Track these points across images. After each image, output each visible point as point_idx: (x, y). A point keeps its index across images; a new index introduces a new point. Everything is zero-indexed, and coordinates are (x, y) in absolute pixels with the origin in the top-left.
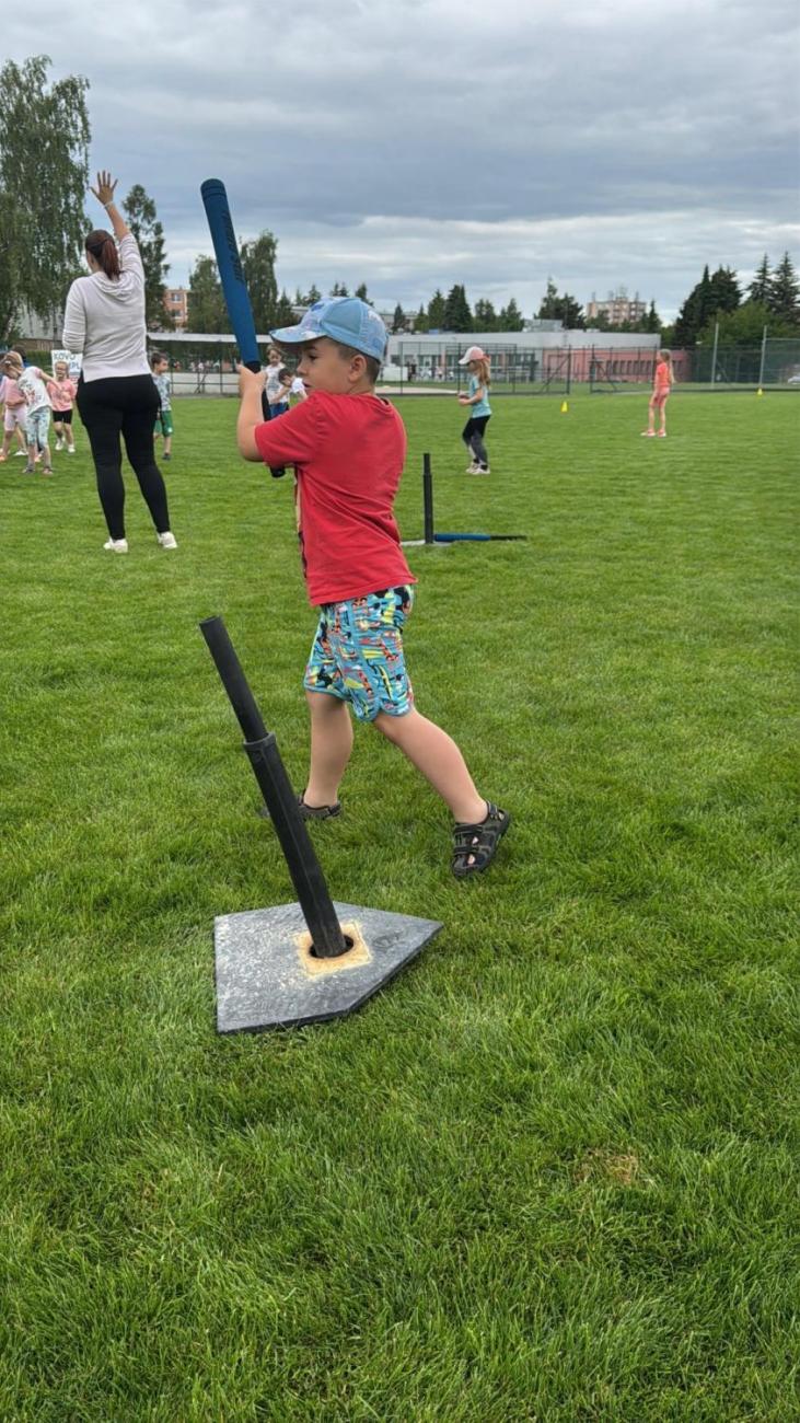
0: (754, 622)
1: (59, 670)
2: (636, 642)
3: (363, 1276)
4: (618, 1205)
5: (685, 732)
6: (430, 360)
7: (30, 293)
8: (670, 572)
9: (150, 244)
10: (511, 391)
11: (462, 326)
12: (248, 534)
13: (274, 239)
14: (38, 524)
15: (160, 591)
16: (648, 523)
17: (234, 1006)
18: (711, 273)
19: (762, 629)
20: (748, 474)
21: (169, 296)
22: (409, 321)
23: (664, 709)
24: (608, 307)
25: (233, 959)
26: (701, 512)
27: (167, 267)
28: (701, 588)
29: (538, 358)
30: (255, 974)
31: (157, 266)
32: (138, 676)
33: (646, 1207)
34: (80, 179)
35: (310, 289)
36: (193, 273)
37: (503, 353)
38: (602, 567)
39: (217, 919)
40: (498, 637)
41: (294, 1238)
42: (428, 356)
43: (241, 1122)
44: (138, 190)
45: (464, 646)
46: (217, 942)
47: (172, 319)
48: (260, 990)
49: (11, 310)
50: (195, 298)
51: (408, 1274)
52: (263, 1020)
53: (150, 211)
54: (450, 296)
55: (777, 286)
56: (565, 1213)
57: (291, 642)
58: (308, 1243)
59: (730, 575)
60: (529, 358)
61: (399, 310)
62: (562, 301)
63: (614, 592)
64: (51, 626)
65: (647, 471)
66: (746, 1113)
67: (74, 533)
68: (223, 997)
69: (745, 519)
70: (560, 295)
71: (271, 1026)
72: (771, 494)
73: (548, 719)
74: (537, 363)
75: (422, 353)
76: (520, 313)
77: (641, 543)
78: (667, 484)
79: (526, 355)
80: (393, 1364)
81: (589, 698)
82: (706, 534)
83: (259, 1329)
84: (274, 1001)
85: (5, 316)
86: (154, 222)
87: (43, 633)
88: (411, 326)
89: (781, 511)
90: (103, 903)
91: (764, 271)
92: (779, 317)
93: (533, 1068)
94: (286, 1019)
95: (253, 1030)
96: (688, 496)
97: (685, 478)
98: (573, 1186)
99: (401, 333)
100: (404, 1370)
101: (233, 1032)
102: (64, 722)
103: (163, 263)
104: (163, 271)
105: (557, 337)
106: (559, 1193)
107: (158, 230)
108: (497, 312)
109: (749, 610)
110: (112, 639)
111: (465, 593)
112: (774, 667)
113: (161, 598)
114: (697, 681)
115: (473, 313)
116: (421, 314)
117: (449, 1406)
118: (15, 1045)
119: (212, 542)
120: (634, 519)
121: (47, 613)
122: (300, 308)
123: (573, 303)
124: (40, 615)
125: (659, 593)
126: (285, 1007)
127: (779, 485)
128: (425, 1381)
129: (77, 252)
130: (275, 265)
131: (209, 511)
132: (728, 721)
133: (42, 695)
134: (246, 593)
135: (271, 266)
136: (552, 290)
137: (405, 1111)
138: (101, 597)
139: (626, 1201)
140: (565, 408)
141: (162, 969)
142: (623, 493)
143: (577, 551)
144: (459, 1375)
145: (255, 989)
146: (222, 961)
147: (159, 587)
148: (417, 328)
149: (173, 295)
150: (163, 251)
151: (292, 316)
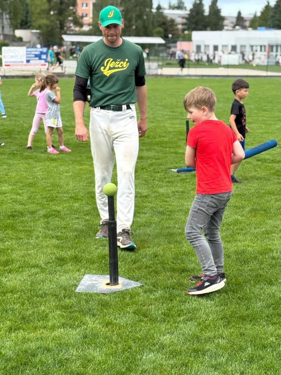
6: (259, 48)
17: (81, 289)
21: (80, 5)
22: (246, 21)
25: (86, 282)
42: (256, 46)
47: (80, 21)
50: (97, 7)
54: (275, 5)
61: (239, 13)
68: (79, 287)
75: (253, 43)
88: (247, 24)
99: (238, 30)
116: (255, 16)
146: (82, 282)
148: (251, 26)
149: (83, 4)
151: (165, 17)
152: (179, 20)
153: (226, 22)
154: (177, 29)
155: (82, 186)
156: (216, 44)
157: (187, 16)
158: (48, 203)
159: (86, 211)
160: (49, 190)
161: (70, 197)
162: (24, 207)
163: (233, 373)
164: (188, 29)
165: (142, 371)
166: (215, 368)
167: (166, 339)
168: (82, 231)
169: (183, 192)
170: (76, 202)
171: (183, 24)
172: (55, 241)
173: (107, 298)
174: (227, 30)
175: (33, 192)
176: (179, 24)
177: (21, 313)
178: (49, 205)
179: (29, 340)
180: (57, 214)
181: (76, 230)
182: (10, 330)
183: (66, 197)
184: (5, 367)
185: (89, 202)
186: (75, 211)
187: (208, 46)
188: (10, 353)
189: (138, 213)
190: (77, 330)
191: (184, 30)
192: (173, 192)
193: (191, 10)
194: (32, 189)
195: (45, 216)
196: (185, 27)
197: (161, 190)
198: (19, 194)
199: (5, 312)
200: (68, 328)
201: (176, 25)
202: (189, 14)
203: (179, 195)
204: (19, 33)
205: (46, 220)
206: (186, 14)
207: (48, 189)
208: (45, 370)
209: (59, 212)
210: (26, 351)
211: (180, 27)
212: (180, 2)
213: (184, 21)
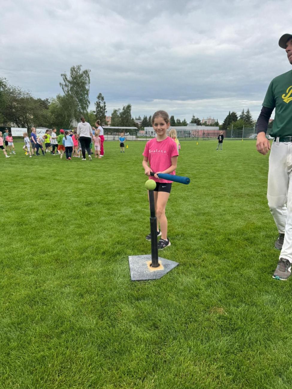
0: (244, 194)
1: (89, 203)
2: (217, 197)
3: (166, 331)
4: (219, 318)
5: (229, 218)
7: (76, 117)
8: (224, 182)
9: (103, 106)
10: (185, 139)
11: (173, 125)
12: (127, 172)
13: (131, 105)
14: (81, 170)
15: (109, 185)
16: (218, 170)
17: (134, 275)
18: (231, 113)
19: (245, 195)
20: (241, 159)
21: (107, 118)
23: (224, 213)
24: (207, 120)
25: (133, 265)
26: (230, 168)
27: (106, 112)
28: (231, 185)
29: (191, 132)
30: (138, 269)
31: (104, 111)
32: (106, 204)
33: (226, 318)
34: (87, 92)
35: (139, 116)
36: (112, 113)
37: (183, 131)
38: (208, 180)
39: (129, 257)
40: (186, 196)
41: (151, 323)
43: (138, 299)
44: (100, 94)
45: (178, 198)
46: (129, 262)
47: (107, 123)
48: (140, 272)
49: (71, 121)
50: (113, 118)
51: (176, 331)
52: (141, 279)
53: (103, 99)
55: (246, 116)
56: (208, 320)
57: (139, 197)
58: (154, 324)
59: (237, 183)
60: (189, 132)
62: (196, 119)
63: (211, 186)
64: (86, 193)
65: (217, 159)
66: (246, 300)
67: (89, 172)
68: (132, 273)
69: (240, 170)
70: (196, 118)
71: (142, 280)
72: (246, 164)
73: (198, 215)
74: (190, 133)
76: (186, 122)
77: (217, 175)
78: (222, 161)
79: (188, 131)
80: (174, 349)
81: (207, 210)
82: (231, 173)
83: (146, 341)
84: (143, 275)
85: (70, 122)
86: (104, 101)
87: (84, 194)
89: (248, 168)
90: (104, 253)
91: (243, 112)
92: (247, 123)
93: (200, 290)
94: (146, 279)
95: (139, 281)
96: (227, 164)
97: (226, 160)
98: (209, 314)
100: (176, 350)
101: (134, 281)
102: (91, 214)
103: (106, 110)
105: (195, 127)
106: (207, 316)
107: (105, 103)
108: (181, 122)
109: (242, 191)
110: (100, 196)
111: (178, 186)
112: (248, 204)
113: (110, 187)
114: (231, 207)
115: (176, 122)
117: (186, 357)
118: (88, 283)
119: (120, 174)
120: (215, 170)
121: (85, 190)
122: (136, 121)
123: (199, 120)
124: (83, 190)
125: (222, 186)
126: (146, 277)
127: (248, 162)
128: (181, 352)
129: (87, 108)
130: (131, 111)
131: (118, 167)
132: (238, 216)
133: (85, 208)
134: (128, 186)
135: (130, 111)
136: (194, 117)
137: (172, 298)
138: (96, 186)
139: (221, 318)
140: (197, 144)
141: (118, 267)
142: (212, 163)
143: (202, 176)
144: (188, 351)
145: (138, 272)
146: (131, 266)
147: (109, 184)
150: (106, 108)
151: (134, 122)
152: (139, 124)
154: (139, 126)
156: (152, 131)
164: (142, 126)
171: (141, 125)
187: (150, 132)
191: (141, 127)
193: (143, 120)
202: (142, 122)
211: (140, 126)
212: (139, 117)
213: (141, 124)
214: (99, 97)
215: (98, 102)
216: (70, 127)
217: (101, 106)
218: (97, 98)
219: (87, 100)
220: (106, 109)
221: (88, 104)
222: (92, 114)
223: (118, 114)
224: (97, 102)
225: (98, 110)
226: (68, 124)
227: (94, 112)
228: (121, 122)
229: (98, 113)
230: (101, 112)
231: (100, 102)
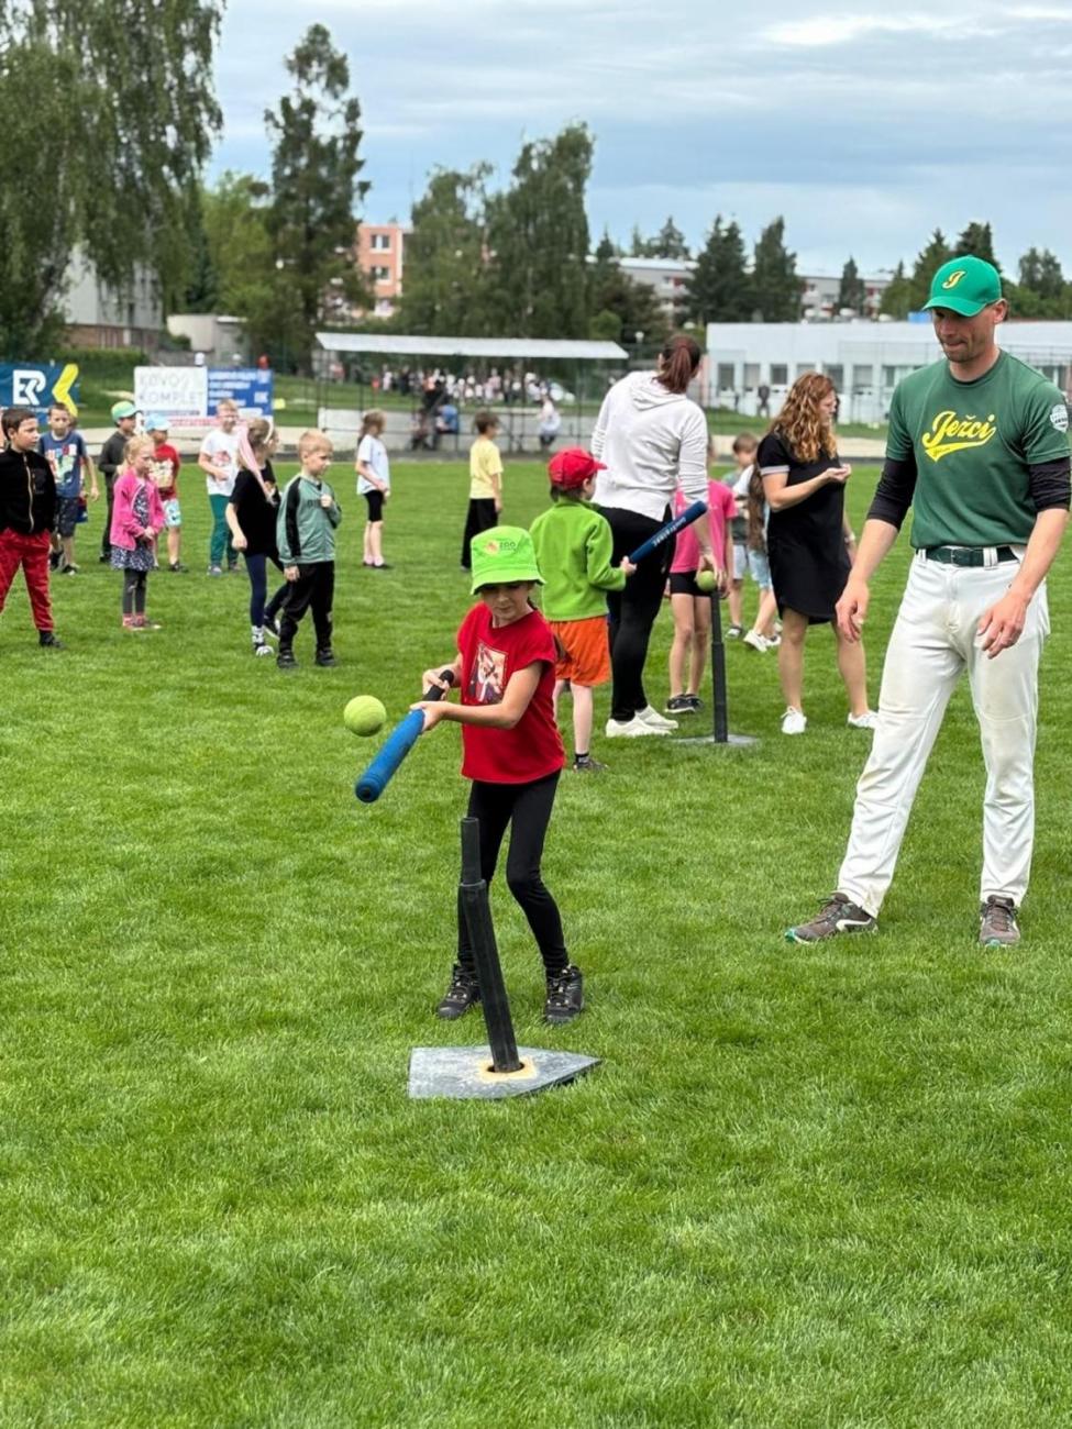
9: (334, 140)
13: (589, 134)
17: (422, 1089)
21: (365, 240)
22: (871, 292)
27: (365, 187)
31: (348, 182)
34: (205, 28)
35: (663, 224)
36: (419, 199)
39: (415, 1049)
44: (319, 34)
46: (413, 1059)
47: (368, 288)
50: (419, 248)
53: (337, 74)
61: (851, 268)
68: (414, 1085)
75: (890, 361)
84: (453, 1090)
86: (347, 96)
88: (875, 301)
99: (849, 319)
103: (357, 178)
104: (357, 195)
107: (353, 112)
116: (898, 278)
122: (641, 262)
129: (194, 162)
135: (579, 189)
146: (415, 1069)
148: (886, 308)
149: (374, 238)
150: (359, 155)
151: (622, 279)
152: (666, 289)
153: (809, 296)
154: (662, 316)
155: (404, 785)
156: (779, 360)
157: (690, 276)
158: (305, 835)
159: (422, 859)
160: (306, 799)
161: (372, 819)
162: (235, 846)
163: (894, 1335)
164: (693, 316)
165: (625, 1327)
166: (840, 1321)
167: (685, 1233)
168: (416, 919)
169: (708, 807)
170: (389, 834)
171: (678, 301)
172: (336, 950)
173: (501, 1113)
174: (813, 320)
175: (259, 804)
176: (667, 300)
177: (255, 1156)
178: (311, 842)
179: (284, 1232)
180: (335, 868)
181: (396, 916)
182: (231, 1203)
183: (360, 818)
184: (223, 1311)
185: (427, 833)
186: (388, 861)
187: (757, 367)
188: (233, 1271)
189: (578, 866)
190: (426, 1207)
191: (680, 320)
192: (679, 806)
193: (702, 259)
194: (256, 794)
195: (302, 874)
196: (686, 309)
197: (642, 802)
198: (215, 809)
199: (207, 1153)
200: (398, 1199)
201: (657, 304)
202: (694, 271)
203: (697, 816)
204: (178, 325)
205: (306, 885)
206: (688, 270)
207: (300, 793)
208: (342, 1321)
209: (341, 863)
210: (280, 1266)
211: (669, 308)
212: (670, 233)
213: (683, 290)
214: (302, 63)
215: (295, 104)
216: (40, 323)
217: (324, 141)
218: (291, 67)
219: (203, 95)
220: (360, 164)
221: (208, 131)
222: (236, 206)
223: (474, 206)
224: (285, 103)
225: (287, 171)
226: (23, 302)
227: (258, 189)
228: (493, 287)
229: (286, 197)
230: (322, 191)
231: (309, 107)
